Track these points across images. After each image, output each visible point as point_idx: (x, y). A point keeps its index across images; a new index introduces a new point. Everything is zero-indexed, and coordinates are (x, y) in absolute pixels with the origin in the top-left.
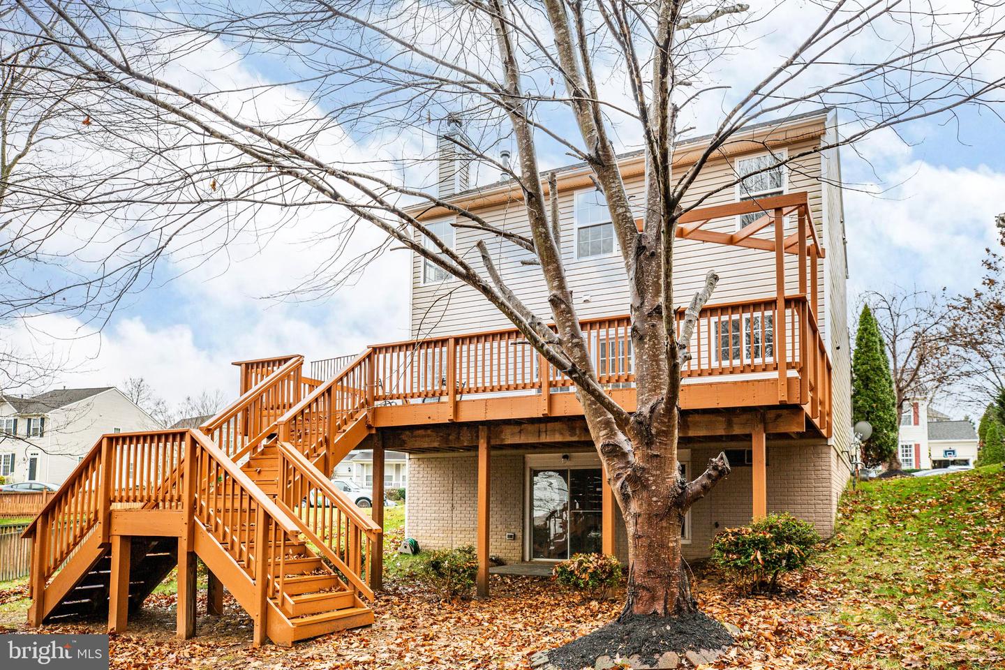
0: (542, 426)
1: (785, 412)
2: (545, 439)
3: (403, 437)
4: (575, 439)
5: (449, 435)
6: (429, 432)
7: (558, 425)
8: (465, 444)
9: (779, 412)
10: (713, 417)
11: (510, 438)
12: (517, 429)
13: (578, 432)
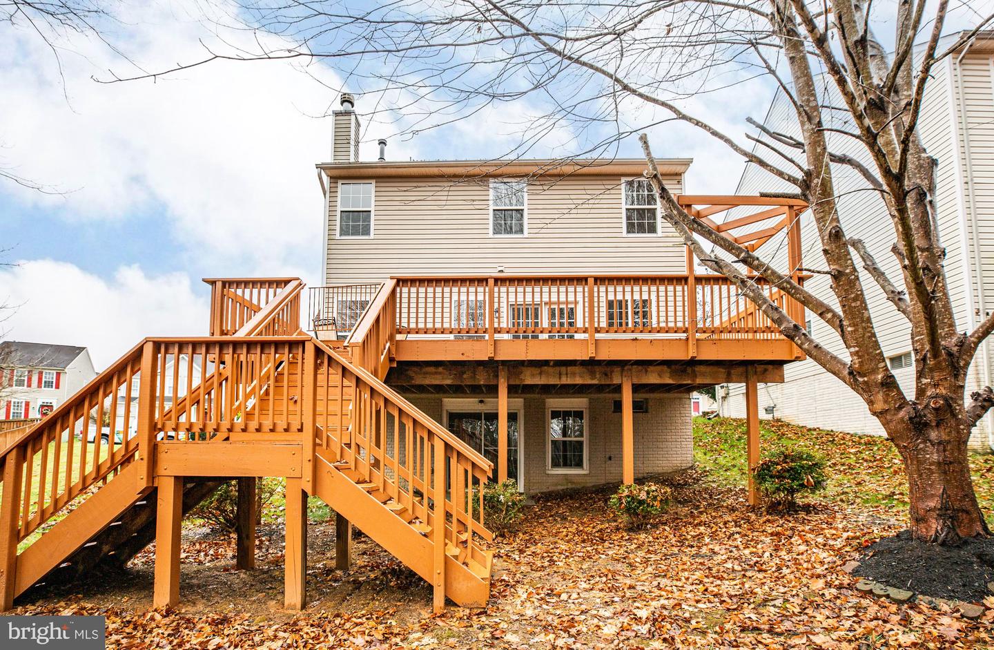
0: (563, 369)
1: (770, 367)
2: (565, 381)
3: (410, 373)
4: (595, 382)
5: (464, 373)
6: (440, 369)
7: (577, 369)
8: (482, 383)
9: (766, 366)
10: (715, 369)
11: (530, 378)
12: (536, 371)
13: (598, 376)
